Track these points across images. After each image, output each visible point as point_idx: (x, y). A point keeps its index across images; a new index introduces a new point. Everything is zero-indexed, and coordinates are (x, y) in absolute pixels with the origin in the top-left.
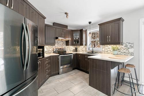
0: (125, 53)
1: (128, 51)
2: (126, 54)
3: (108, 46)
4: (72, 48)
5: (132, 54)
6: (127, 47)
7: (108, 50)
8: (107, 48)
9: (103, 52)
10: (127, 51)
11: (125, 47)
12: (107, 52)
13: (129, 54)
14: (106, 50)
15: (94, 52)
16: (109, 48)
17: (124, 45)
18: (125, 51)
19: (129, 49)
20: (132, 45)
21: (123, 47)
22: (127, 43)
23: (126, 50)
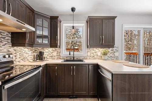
1: (113, 55)
2: (112, 58)
3: (95, 49)
4: (27, 53)
5: (117, 58)
6: (113, 51)
7: (95, 54)
8: (93, 51)
11: (111, 51)
12: (93, 57)
13: (114, 58)
14: (92, 55)
15: (75, 59)
16: (96, 53)
18: (111, 55)
20: (117, 49)
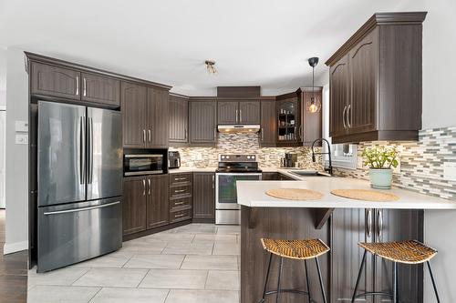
0: (426, 182)
2: (431, 190)
9: (360, 173)
10: (435, 172)
17: (426, 141)
18: (426, 173)
19: (443, 161)
21: (421, 150)
22: (435, 134)
23: (432, 167)
